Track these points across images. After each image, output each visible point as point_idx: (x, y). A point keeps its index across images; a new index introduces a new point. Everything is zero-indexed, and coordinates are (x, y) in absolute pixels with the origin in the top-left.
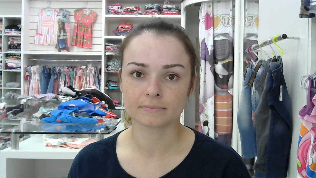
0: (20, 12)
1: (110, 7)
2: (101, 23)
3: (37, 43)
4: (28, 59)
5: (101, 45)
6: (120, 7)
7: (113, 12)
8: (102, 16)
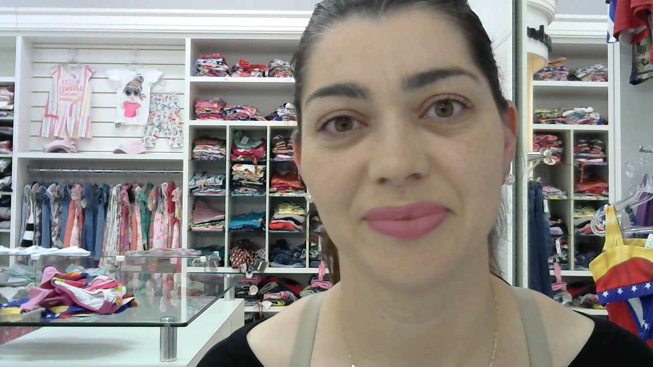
0: (12, 72)
1: (201, 61)
2: (183, 94)
3: (47, 136)
4: (28, 168)
6: (220, 60)
7: (207, 71)
8: (183, 79)
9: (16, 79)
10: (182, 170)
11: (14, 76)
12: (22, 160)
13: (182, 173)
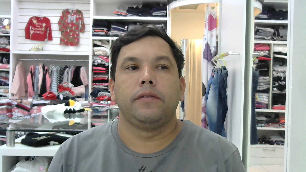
0: (9, 13)
2: (90, 24)
4: (17, 58)
5: (89, 45)
8: (90, 17)
9: (11, 16)
10: (89, 60)
11: (10, 15)
12: (15, 55)
13: (88, 62)
